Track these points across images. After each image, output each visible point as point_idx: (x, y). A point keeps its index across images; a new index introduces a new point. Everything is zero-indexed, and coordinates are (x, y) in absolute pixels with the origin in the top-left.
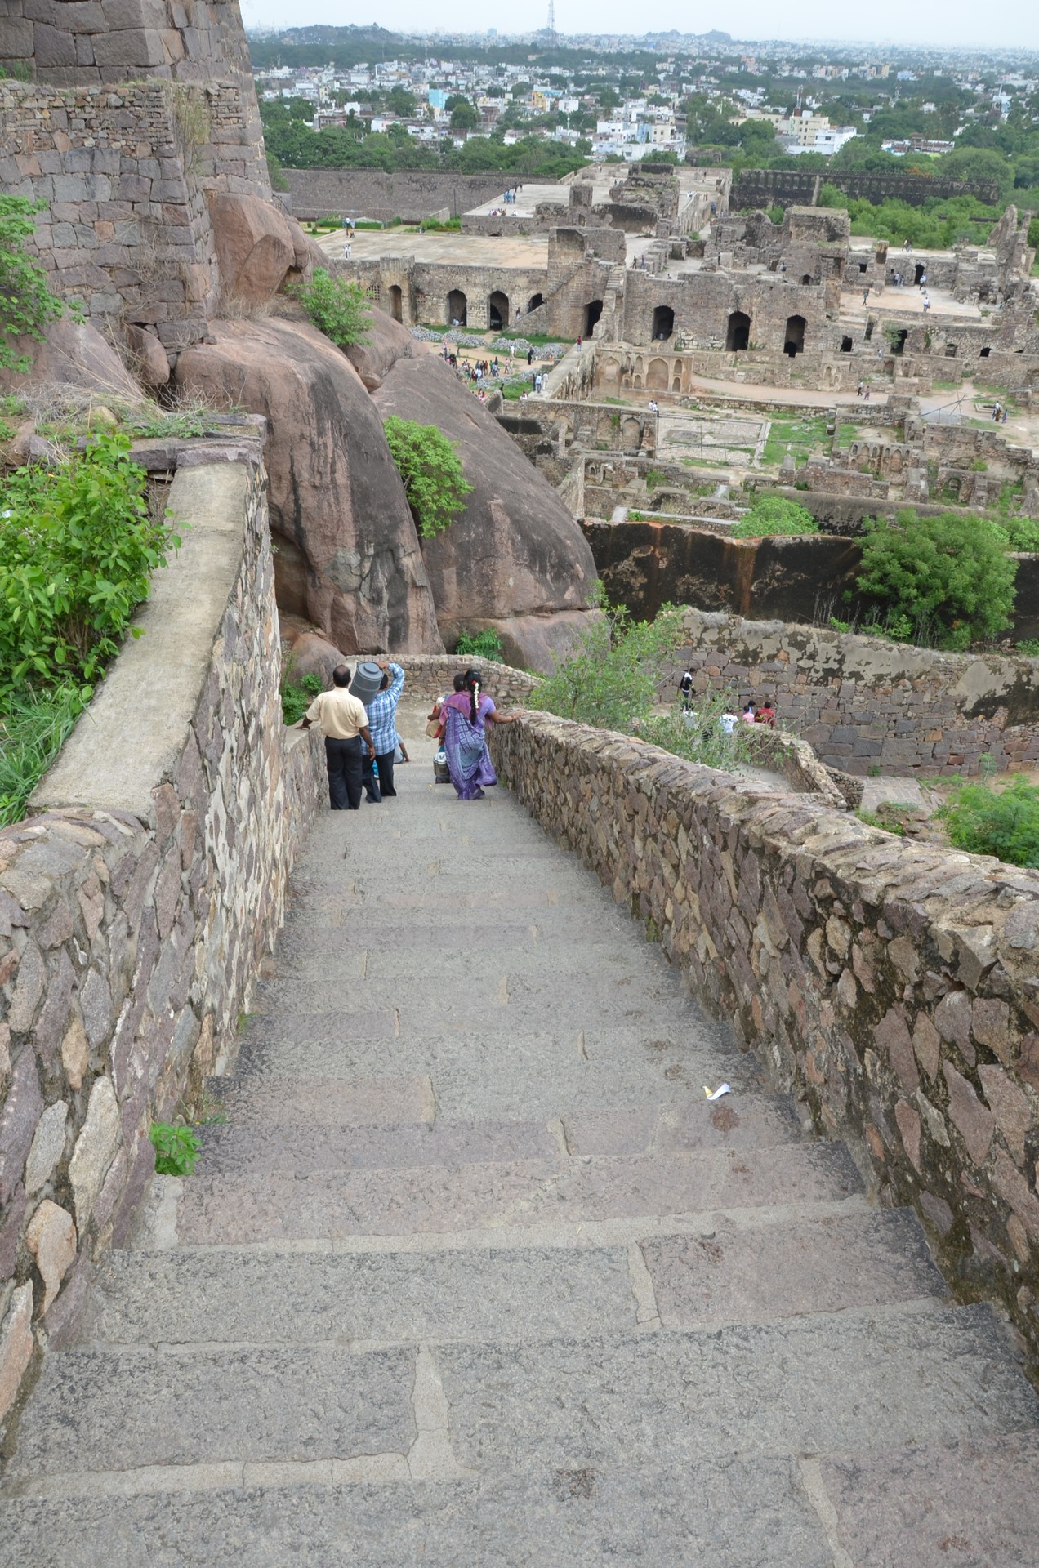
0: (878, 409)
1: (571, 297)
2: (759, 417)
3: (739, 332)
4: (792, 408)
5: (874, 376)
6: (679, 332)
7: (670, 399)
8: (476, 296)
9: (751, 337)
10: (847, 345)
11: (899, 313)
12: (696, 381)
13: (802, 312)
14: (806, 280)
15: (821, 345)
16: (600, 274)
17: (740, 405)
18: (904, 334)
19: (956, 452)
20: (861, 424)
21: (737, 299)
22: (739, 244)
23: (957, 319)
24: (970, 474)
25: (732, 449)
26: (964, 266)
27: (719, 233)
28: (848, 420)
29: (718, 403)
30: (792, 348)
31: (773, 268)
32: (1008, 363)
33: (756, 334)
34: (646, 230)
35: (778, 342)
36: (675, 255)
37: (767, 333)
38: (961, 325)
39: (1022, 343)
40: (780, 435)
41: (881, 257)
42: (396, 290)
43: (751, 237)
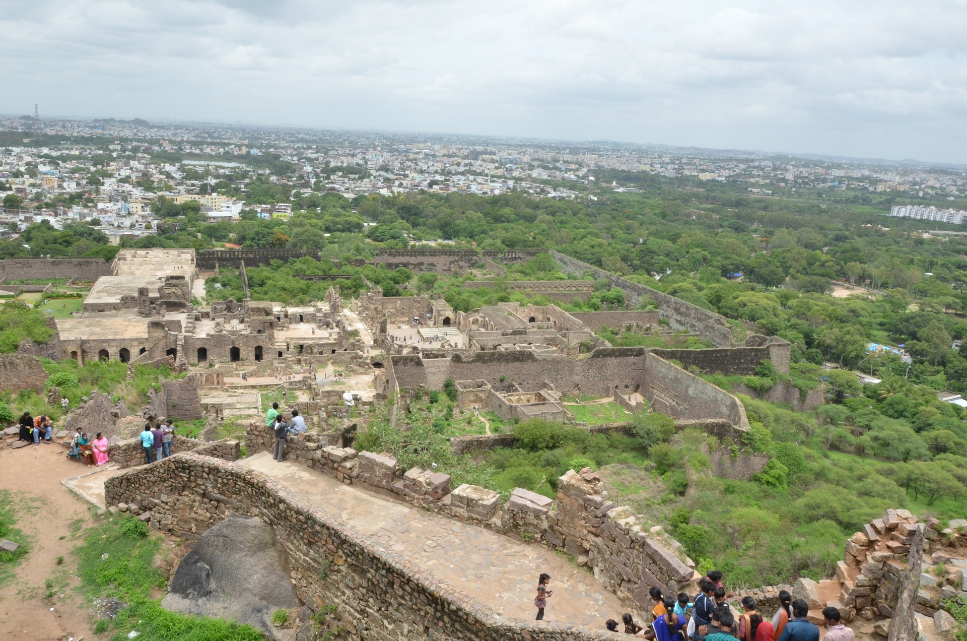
0: (300, 382)
1: (160, 348)
2: (254, 391)
3: (235, 354)
4: (266, 386)
5: (294, 366)
6: (210, 357)
7: (216, 389)
8: (113, 351)
9: (241, 356)
10: (280, 354)
11: (297, 339)
12: (226, 380)
13: (260, 344)
14: (259, 331)
15: (270, 356)
16: (172, 338)
17: (245, 387)
18: (301, 347)
19: (333, 399)
20: (295, 389)
21: (233, 342)
22: (225, 312)
23: (320, 339)
24: (339, 407)
25: (249, 408)
26: (318, 314)
27: (215, 309)
28: (290, 389)
29: (236, 388)
30: (258, 357)
31: (242, 322)
32: (343, 355)
33: (242, 354)
34: (183, 310)
35: (252, 356)
36: (197, 319)
37: (247, 353)
38: (322, 342)
39: (346, 347)
40: (265, 398)
41: (286, 316)
42: (74, 354)
43: (229, 309)
